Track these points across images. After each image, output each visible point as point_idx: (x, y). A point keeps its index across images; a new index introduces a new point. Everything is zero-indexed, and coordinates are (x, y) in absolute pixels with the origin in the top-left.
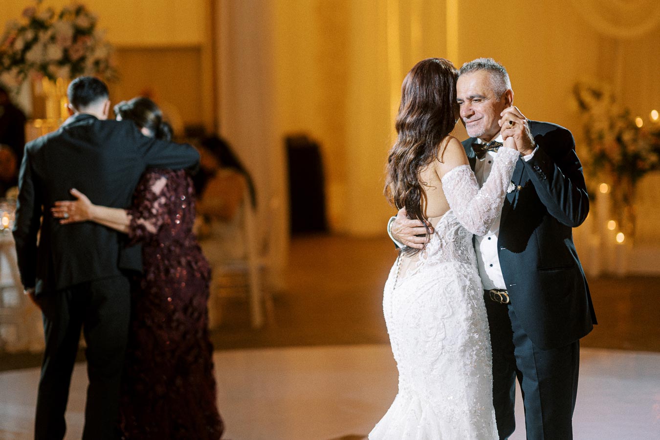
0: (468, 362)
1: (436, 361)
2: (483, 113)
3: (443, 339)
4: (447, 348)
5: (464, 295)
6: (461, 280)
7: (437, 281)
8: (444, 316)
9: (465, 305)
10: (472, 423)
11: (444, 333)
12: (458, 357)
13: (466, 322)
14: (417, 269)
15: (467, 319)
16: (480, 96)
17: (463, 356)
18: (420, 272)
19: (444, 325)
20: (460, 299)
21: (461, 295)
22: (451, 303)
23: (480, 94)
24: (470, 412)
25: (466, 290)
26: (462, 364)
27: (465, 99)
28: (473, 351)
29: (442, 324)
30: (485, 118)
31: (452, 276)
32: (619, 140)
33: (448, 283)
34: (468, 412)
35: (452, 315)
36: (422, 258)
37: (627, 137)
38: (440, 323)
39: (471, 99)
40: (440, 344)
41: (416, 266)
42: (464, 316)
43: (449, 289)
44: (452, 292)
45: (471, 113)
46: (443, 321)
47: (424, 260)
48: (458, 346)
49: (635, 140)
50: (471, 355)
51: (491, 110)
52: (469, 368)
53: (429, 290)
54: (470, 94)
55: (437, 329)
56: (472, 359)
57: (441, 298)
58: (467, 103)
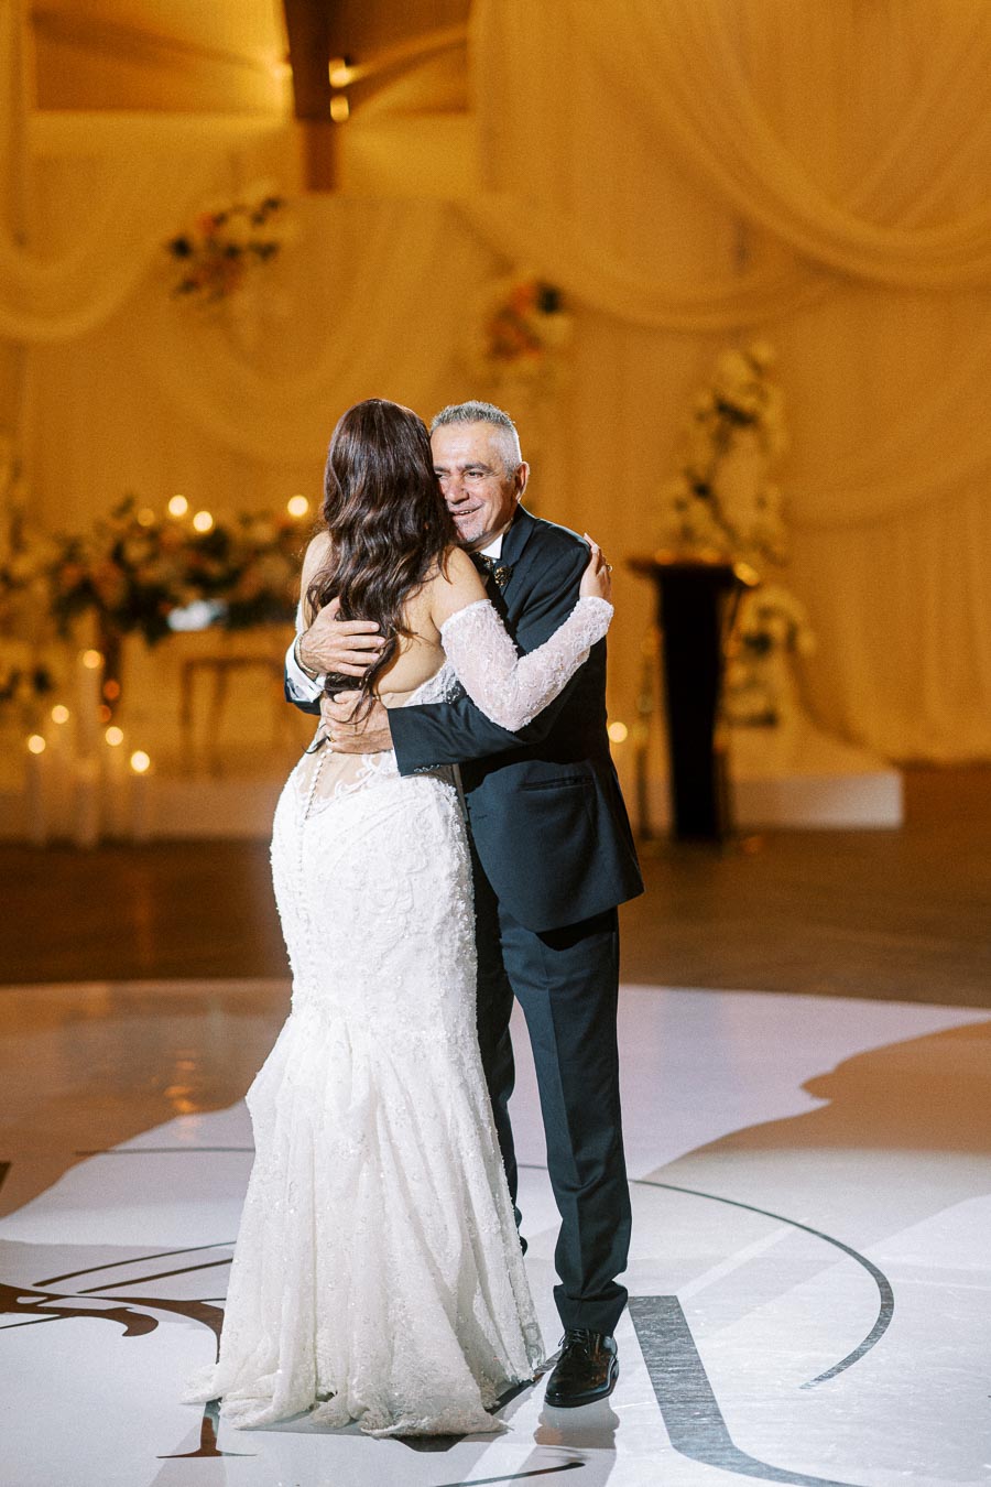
0: (446, 952)
1: (390, 950)
2: (486, 498)
3: (409, 912)
4: (413, 928)
5: (446, 834)
6: (442, 805)
7: (401, 806)
8: (411, 869)
9: (449, 851)
10: (452, 1062)
11: (410, 900)
12: (432, 943)
13: (448, 881)
14: (361, 782)
15: (450, 875)
16: (484, 467)
17: (438, 942)
18: (366, 787)
19: (411, 885)
20: (441, 838)
21: (442, 832)
22: (426, 846)
23: (485, 463)
24: (449, 1040)
25: (449, 822)
26: (437, 955)
27: (453, 470)
28: (455, 933)
29: (407, 883)
30: (487, 508)
31: (426, 796)
32: (118, 555)
33: (421, 809)
34: (445, 1041)
35: (427, 866)
36: (371, 764)
37: (136, 551)
38: (404, 881)
39: (467, 470)
40: (402, 918)
41: (358, 775)
42: (446, 871)
43: (422, 820)
44: (427, 825)
45: (464, 496)
46: (409, 879)
47: (374, 767)
48: (434, 925)
49: (153, 557)
50: (451, 940)
51: (498, 494)
52: (449, 962)
53: (386, 820)
54: (463, 462)
55: (399, 892)
56: (452, 946)
57: (407, 836)
58: (456, 477)
